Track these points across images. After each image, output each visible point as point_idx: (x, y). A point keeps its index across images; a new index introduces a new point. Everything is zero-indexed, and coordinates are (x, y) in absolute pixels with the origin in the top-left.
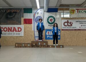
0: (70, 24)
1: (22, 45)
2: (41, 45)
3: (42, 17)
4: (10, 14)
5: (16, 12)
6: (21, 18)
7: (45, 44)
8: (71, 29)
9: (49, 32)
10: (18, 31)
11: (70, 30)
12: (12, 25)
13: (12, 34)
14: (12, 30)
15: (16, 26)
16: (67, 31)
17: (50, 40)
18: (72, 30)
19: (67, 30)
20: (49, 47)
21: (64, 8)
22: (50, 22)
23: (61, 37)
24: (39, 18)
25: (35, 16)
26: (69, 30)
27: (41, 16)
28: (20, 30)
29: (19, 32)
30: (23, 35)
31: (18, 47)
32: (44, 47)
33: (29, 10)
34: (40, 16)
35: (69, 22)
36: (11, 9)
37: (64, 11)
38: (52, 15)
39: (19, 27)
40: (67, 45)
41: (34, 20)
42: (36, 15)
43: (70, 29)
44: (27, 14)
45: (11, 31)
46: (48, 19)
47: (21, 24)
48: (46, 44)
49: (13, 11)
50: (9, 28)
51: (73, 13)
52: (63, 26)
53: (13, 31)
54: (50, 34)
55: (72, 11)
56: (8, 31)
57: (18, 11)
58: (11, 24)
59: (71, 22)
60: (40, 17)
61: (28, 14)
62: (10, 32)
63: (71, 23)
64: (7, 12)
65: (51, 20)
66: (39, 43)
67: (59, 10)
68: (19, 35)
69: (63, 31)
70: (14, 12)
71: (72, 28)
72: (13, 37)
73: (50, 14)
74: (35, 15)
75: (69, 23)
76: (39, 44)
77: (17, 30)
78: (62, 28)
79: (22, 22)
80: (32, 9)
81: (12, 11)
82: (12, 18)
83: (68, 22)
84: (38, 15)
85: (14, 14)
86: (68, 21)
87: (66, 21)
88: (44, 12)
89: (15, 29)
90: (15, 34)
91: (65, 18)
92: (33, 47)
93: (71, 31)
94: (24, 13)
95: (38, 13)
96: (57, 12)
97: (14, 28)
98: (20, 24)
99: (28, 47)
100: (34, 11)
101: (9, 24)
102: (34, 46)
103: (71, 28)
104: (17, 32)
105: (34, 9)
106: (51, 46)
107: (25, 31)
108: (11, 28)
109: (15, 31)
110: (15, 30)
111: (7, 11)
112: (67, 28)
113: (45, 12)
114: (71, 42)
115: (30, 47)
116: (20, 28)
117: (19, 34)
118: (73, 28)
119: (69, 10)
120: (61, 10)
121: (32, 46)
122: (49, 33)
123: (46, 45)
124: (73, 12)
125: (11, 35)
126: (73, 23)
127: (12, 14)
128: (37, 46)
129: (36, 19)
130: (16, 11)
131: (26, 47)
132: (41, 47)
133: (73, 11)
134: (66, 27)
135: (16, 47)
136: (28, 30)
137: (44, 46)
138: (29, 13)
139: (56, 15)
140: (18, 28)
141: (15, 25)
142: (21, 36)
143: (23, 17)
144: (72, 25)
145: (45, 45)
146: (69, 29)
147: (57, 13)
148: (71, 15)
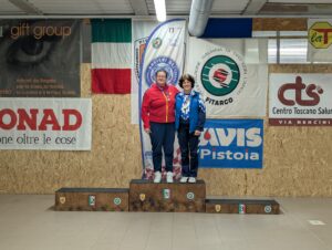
0: (309, 93)
1: (88, 199)
2: (173, 200)
3: (179, 63)
4: (29, 44)
5: (54, 39)
6: (78, 65)
7: (190, 196)
8: (313, 120)
9: (211, 131)
10: (67, 127)
11: (307, 125)
12: (37, 99)
13: (36, 139)
14: (38, 123)
15: (57, 105)
16: (296, 129)
17: (215, 170)
18: (319, 123)
19: (294, 121)
20: (213, 210)
21: (282, 20)
22: (217, 85)
23: (264, 156)
24: (161, 65)
25: (143, 56)
26: (302, 125)
27: (173, 57)
28: (72, 121)
29: (70, 134)
30: (88, 148)
31: (71, 209)
32: (188, 210)
33: (115, 29)
34: (167, 55)
35: (303, 86)
36: (31, 22)
37: (282, 33)
38: (224, 52)
39: (70, 107)
40: (295, 193)
41: (140, 77)
42: (151, 54)
43: (307, 120)
44: (105, 44)
45: (33, 127)
46: (205, 71)
47: (78, 95)
48: (197, 196)
49: (42, 33)
50: (22, 112)
51: (326, 42)
52: (275, 103)
53: (43, 127)
54: (214, 142)
55: (320, 30)
56: (21, 127)
57: (66, 31)
58: (30, 96)
59: (313, 87)
60: (168, 60)
61: (113, 44)
62: (29, 132)
63: (315, 91)
64: (15, 37)
65: (220, 76)
66: (167, 191)
67: (257, 29)
68: (70, 147)
69: (273, 129)
70: (45, 38)
71: (317, 116)
72: (42, 156)
73: (217, 47)
74: (145, 49)
75: (304, 92)
76: (167, 194)
77: (61, 123)
78: (272, 116)
79: (82, 83)
80: (129, 20)
81: (38, 31)
82: (35, 64)
83: (298, 86)
84: (160, 52)
85: (47, 45)
86: (299, 79)
87: (291, 78)
88: (185, 39)
89: (50, 118)
90: (53, 140)
91: (286, 65)
92: (135, 209)
93: (312, 129)
94: (94, 40)
95: (158, 44)
96: (249, 36)
97: (48, 112)
98: (73, 93)
99: (113, 210)
100: (140, 33)
101: (25, 96)
102: (142, 203)
103: (313, 112)
104: (63, 134)
105: (141, 23)
106: (218, 207)
107: (96, 128)
108: (34, 112)
109: (50, 126)
110: (50, 122)
111: (15, 31)
112: (294, 116)
113: (190, 35)
114: (313, 178)
115: (122, 210)
116: (74, 112)
117: (71, 141)
118: (325, 112)
119: (305, 30)
120: (266, 26)
121: (134, 205)
122: (207, 136)
123: (199, 203)
124: (326, 37)
125: (31, 147)
126: (321, 92)
127: (38, 45)
128: (157, 205)
129: (148, 70)
130: (54, 31)
131: (104, 209)
132: (172, 211)
133: (326, 31)
134: (292, 107)
135: (61, 210)
136: (114, 122)
137: (189, 207)
138: (117, 41)
139: (243, 51)
140: (67, 113)
141: (50, 96)
142: (78, 149)
143: (88, 59)
144: (317, 101)
145: (192, 202)
146: (302, 120)
147: (247, 40)
148: (313, 53)
